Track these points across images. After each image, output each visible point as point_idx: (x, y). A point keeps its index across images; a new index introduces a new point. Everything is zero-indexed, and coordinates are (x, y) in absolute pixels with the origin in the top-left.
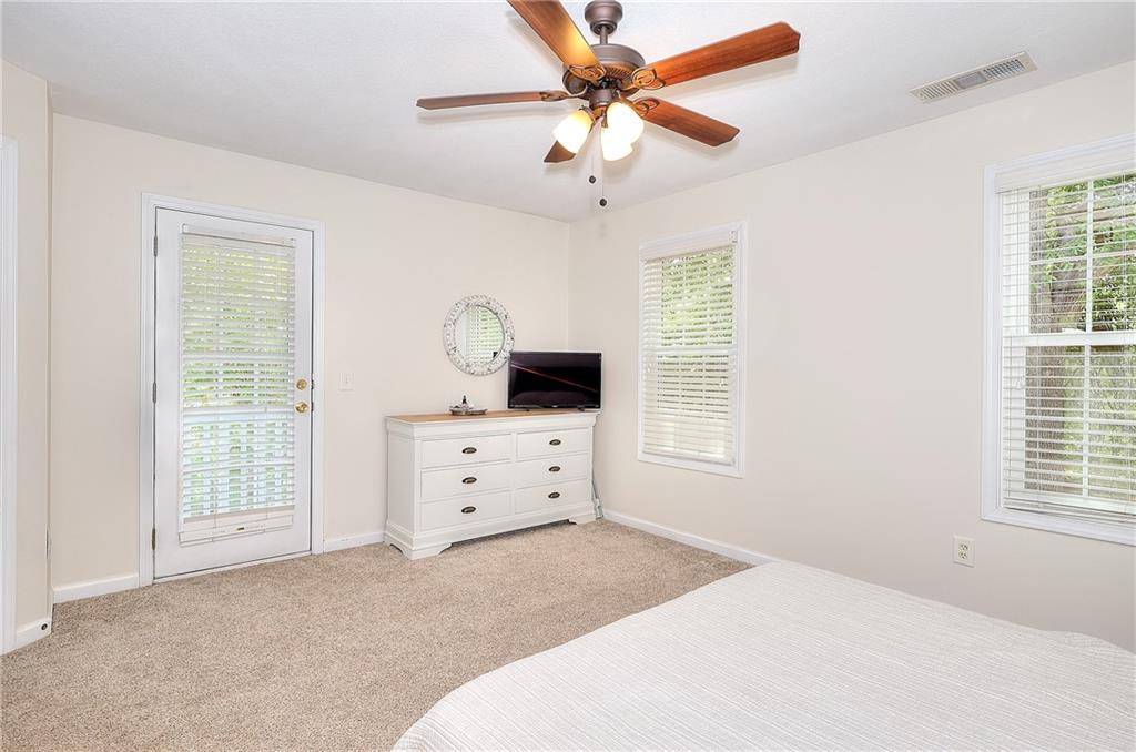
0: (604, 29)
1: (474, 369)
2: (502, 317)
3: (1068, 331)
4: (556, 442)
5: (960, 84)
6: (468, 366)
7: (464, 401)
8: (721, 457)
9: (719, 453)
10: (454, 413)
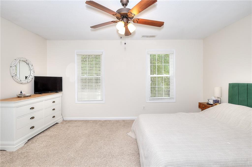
0: (125, 5)
1: (22, 82)
2: (30, 66)
3: (154, 75)
4: (54, 102)
5: (147, 37)
6: (21, 81)
7: (21, 92)
8: (100, 99)
9: (99, 98)
10: (19, 97)
